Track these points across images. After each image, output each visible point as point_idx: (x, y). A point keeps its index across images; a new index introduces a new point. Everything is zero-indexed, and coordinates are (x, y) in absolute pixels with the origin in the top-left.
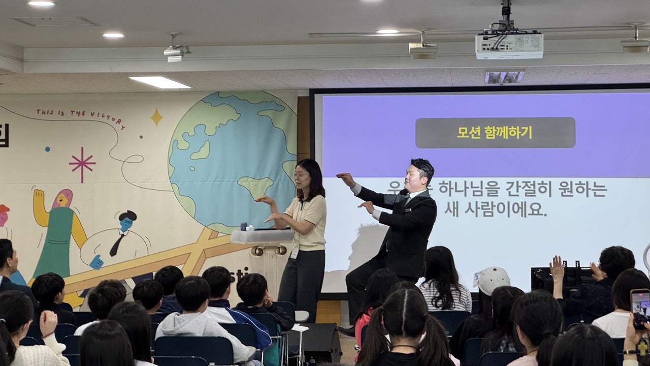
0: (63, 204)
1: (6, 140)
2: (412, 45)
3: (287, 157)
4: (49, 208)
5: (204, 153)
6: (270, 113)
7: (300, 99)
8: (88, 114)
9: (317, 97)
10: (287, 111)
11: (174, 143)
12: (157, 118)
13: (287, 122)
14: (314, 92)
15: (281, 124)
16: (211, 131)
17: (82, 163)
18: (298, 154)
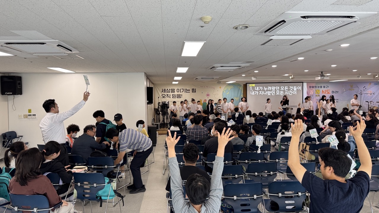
0: (205, 102)
1: (195, 91)
2: (290, 77)
3: (242, 94)
4: (202, 103)
5: (228, 93)
6: (239, 87)
7: (244, 84)
8: (209, 87)
9: (247, 84)
10: (241, 87)
11: (223, 92)
12: (220, 88)
13: (242, 88)
14: (247, 83)
15: (241, 88)
16: (229, 90)
17: (208, 95)
18: (243, 93)
